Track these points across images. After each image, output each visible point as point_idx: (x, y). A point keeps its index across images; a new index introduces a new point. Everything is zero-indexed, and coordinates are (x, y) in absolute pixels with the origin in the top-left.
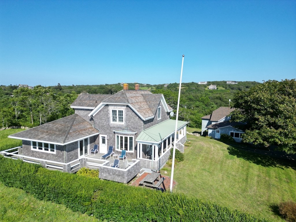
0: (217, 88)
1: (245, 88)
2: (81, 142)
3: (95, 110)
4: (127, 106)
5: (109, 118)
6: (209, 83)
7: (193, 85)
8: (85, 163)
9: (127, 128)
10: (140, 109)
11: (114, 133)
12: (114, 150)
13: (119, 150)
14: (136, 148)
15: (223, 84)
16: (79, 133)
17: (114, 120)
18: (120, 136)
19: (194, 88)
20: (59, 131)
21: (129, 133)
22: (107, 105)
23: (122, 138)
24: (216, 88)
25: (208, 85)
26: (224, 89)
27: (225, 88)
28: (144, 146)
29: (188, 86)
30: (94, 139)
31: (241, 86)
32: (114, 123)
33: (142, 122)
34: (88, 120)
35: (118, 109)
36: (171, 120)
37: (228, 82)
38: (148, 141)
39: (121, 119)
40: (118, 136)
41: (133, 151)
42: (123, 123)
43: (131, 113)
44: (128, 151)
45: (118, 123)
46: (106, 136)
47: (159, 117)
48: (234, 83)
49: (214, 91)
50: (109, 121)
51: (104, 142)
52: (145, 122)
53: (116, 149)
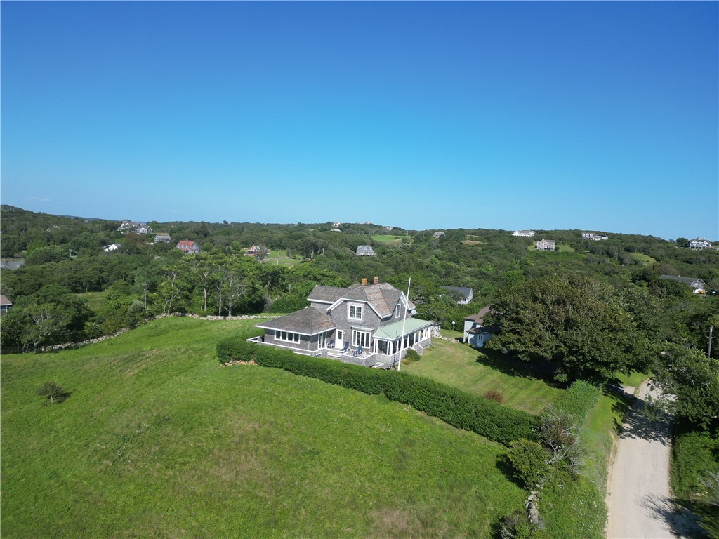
0: (557, 249)
1: (623, 251)
2: (321, 334)
3: (334, 305)
4: (366, 303)
5: (347, 314)
6: (540, 235)
7: (501, 237)
8: (326, 353)
9: (364, 324)
10: (377, 307)
11: (352, 328)
12: (351, 346)
13: (356, 346)
14: (372, 344)
15: (573, 237)
16: (320, 326)
17: (351, 316)
18: (357, 331)
19: (502, 246)
20: (302, 323)
21: (367, 330)
22: (346, 301)
23: (359, 333)
24: (554, 248)
25: (535, 240)
26: (572, 250)
27: (576, 249)
28: (380, 342)
29: (488, 239)
30: (331, 333)
31: (614, 247)
32: (352, 318)
33: (379, 319)
34: (325, 314)
35: (356, 305)
36: (413, 318)
37: (584, 235)
38: (384, 338)
39: (359, 315)
40: (355, 332)
41: (369, 347)
42: (361, 319)
43: (368, 310)
44: (365, 347)
45: (355, 319)
46: (342, 331)
47: (397, 315)
48: (598, 239)
49: (549, 254)
50: (346, 316)
51: (340, 337)
52: (383, 320)
53: (353, 345)
